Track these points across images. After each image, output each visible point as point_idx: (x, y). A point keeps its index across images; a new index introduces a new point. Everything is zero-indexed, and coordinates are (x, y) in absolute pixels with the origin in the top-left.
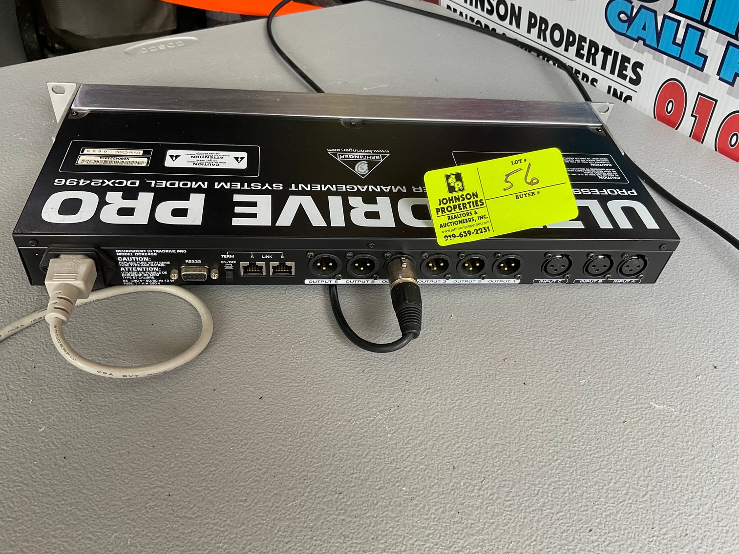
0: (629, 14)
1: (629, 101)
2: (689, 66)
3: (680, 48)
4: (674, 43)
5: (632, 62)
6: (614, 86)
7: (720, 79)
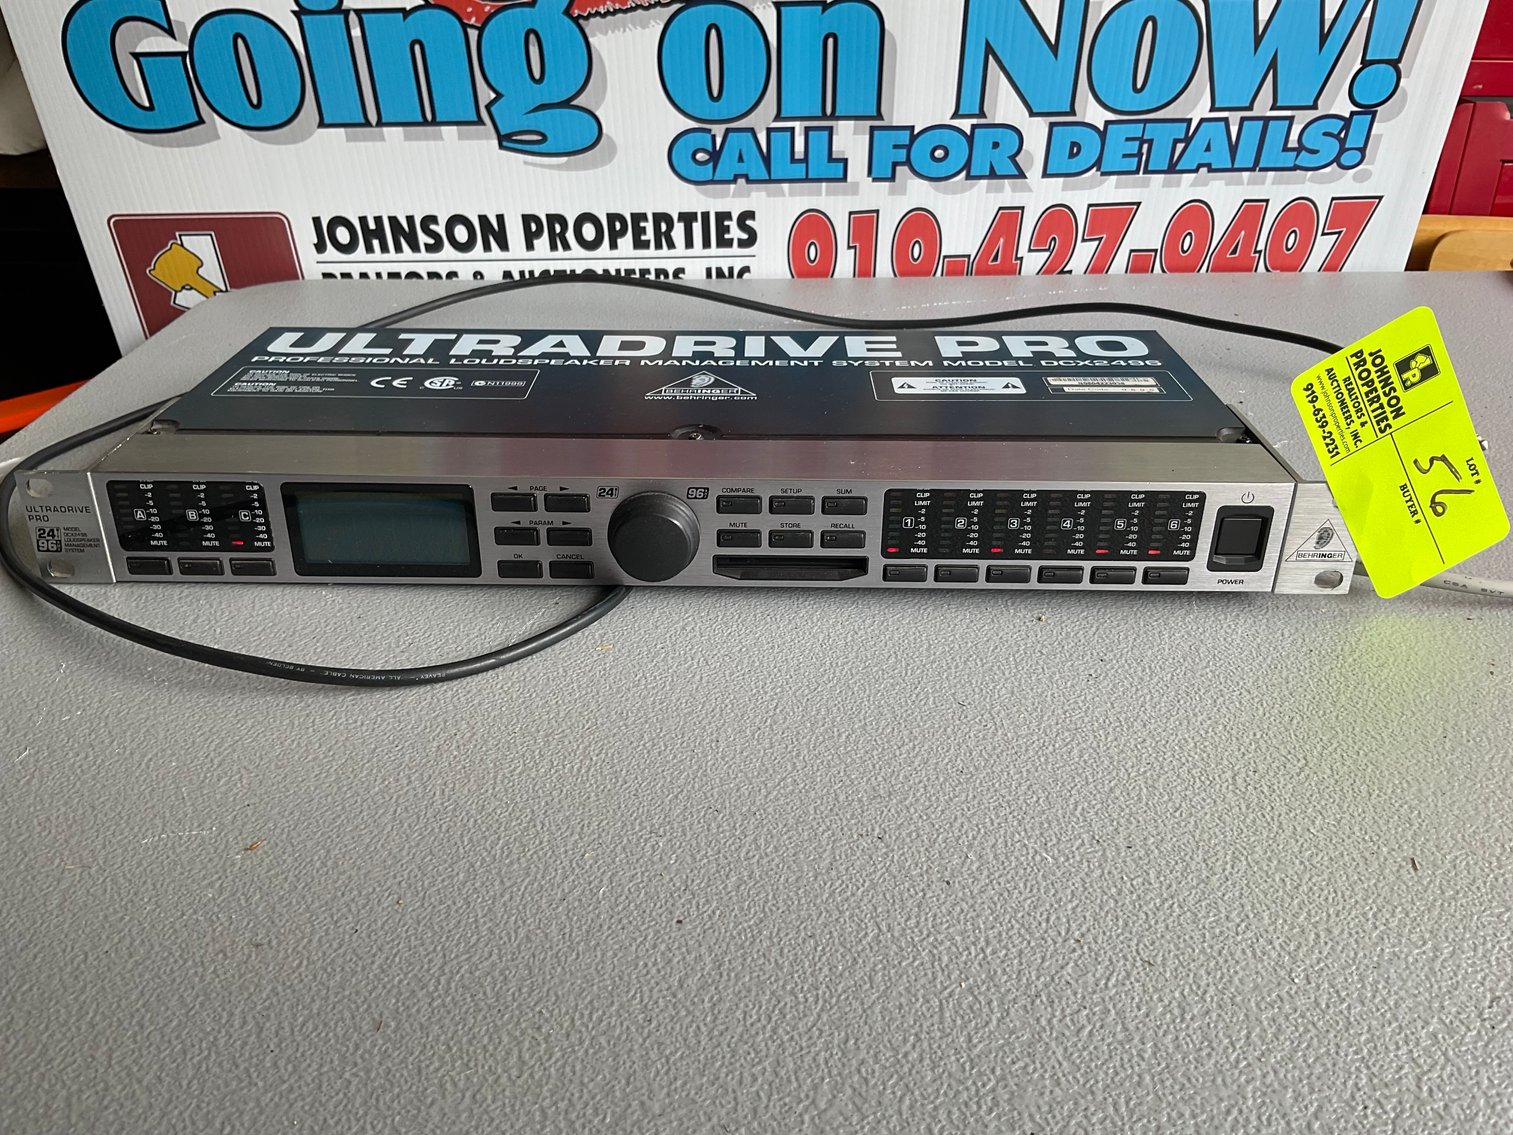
0: (710, 148)
1: (746, 276)
2: (824, 184)
3: (804, 165)
4: (793, 160)
5: (735, 217)
6: (714, 264)
7: (875, 180)
